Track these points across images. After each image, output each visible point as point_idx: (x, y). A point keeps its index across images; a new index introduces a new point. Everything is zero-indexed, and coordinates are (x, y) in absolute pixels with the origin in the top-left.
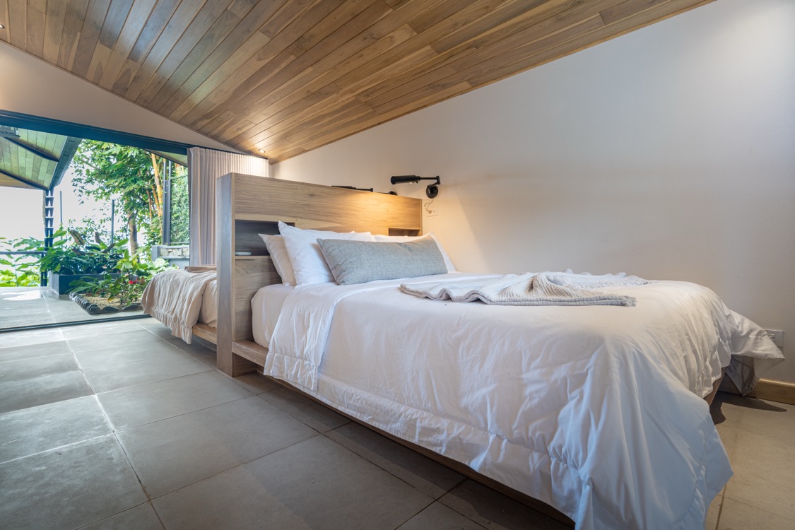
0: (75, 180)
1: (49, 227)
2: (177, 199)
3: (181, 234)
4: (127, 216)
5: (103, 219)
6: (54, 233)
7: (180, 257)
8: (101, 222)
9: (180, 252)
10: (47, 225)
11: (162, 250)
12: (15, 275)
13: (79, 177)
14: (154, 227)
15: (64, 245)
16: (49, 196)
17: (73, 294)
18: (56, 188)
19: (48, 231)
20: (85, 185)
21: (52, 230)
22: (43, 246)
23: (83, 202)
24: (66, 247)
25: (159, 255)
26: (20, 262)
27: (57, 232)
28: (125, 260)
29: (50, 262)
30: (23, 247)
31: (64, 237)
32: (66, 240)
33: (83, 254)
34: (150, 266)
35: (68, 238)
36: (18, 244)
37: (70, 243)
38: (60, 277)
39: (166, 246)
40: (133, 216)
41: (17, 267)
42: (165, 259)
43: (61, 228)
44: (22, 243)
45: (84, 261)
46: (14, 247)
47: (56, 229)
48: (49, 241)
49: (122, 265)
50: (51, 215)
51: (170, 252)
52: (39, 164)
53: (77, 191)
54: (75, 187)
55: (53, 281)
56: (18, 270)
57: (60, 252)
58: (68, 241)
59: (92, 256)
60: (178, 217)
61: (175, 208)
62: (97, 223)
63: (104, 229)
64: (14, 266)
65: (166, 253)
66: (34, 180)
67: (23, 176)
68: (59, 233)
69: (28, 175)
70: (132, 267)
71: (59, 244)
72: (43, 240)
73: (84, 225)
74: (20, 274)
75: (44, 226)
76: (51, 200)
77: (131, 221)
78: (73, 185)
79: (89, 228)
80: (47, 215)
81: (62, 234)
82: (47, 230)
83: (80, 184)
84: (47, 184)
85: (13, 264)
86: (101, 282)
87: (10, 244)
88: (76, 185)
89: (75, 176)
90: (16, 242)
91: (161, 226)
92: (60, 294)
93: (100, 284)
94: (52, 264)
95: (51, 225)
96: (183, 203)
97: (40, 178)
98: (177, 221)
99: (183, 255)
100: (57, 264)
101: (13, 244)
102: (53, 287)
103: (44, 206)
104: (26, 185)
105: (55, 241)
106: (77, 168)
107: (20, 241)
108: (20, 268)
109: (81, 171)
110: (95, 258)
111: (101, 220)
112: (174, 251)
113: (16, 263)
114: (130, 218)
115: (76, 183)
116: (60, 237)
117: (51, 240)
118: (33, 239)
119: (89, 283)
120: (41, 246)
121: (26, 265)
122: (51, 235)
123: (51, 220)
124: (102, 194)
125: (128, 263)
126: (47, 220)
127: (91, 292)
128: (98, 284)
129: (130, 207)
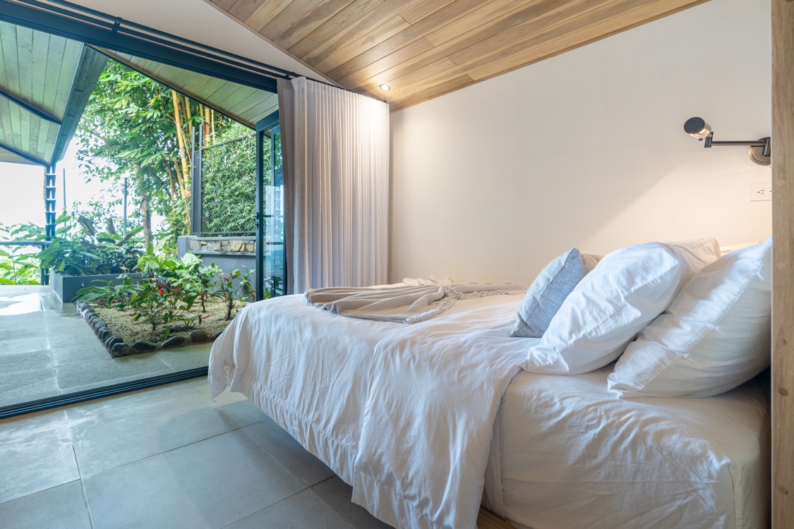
0: (81, 152)
1: (51, 211)
2: (211, 175)
3: (216, 221)
4: (139, 198)
5: (112, 202)
6: (57, 218)
7: (218, 253)
8: (110, 206)
9: (217, 246)
10: (48, 209)
11: (192, 243)
12: (13, 268)
13: (85, 148)
14: (178, 212)
15: (68, 233)
16: (51, 173)
17: (82, 305)
18: (58, 164)
19: (50, 216)
20: (92, 158)
21: (54, 215)
22: (44, 233)
23: (89, 180)
24: (70, 235)
25: (188, 249)
26: (19, 252)
27: (60, 217)
28: (148, 257)
29: (52, 258)
30: (22, 234)
31: (68, 224)
32: (70, 227)
33: (93, 247)
34: (178, 264)
35: (73, 224)
36: (17, 232)
37: (76, 230)
38: (64, 278)
39: (195, 237)
40: (148, 199)
41: (15, 259)
42: (196, 255)
43: (65, 212)
44: (21, 230)
45: (95, 257)
46: (12, 235)
47: (59, 213)
48: (51, 229)
49: (145, 264)
50: (53, 197)
51: (202, 245)
52: (37, 129)
53: (83, 167)
54: (80, 162)
55: (56, 282)
56: (17, 262)
57: (64, 243)
58: (73, 227)
59: (104, 250)
60: (213, 199)
61: (208, 186)
62: (106, 206)
63: (113, 214)
64: (10, 257)
65: (198, 247)
66: (33, 153)
67: (19, 147)
68: (63, 218)
69: (25, 147)
70: (158, 266)
71: (63, 232)
72: (44, 227)
73: (91, 209)
74: (18, 266)
75: (45, 210)
76: (53, 178)
77: (144, 204)
78: (79, 158)
79: (96, 212)
80: (48, 197)
81: (65, 220)
82: (48, 215)
83: (86, 158)
84: (48, 159)
85: (11, 254)
86: (118, 288)
87: (8, 231)
88: (82, 159)
89: (81, 147)
90: (14, 229)
91: (188, 209)
92: (64, 301)
93: (118, 291)
94: (54, 260)
95: (53, 209)
96: (219, 181)
97: (40, 150)
98: (211, 205)
99: (222, 250)
100: (61, 260)
101: (11, 231)
102: (56, 289)
103: (45, 187)
104: (23, 159)
105: (58, 227)
106: (83, 137)
107: (18, 227)
108: (18, 260)
109: (87, 141)
110: (108, 252)
111: (110, 203)
112: (209, 244)
113: (15, 254)
114: (143, 201)
115: (81, 155)
116: (63, 223)
117: (53, 227)
118: (33, 225)
119: (102, 288)
120: (42, 234)
121: (26, 257)
122: (54, 221)
123: (53, 203)
124: (108, 174)
125: (152, 261)
126: (48, 203)
127: (105, 302)
128: (114, 290)
129: (144, 188)
